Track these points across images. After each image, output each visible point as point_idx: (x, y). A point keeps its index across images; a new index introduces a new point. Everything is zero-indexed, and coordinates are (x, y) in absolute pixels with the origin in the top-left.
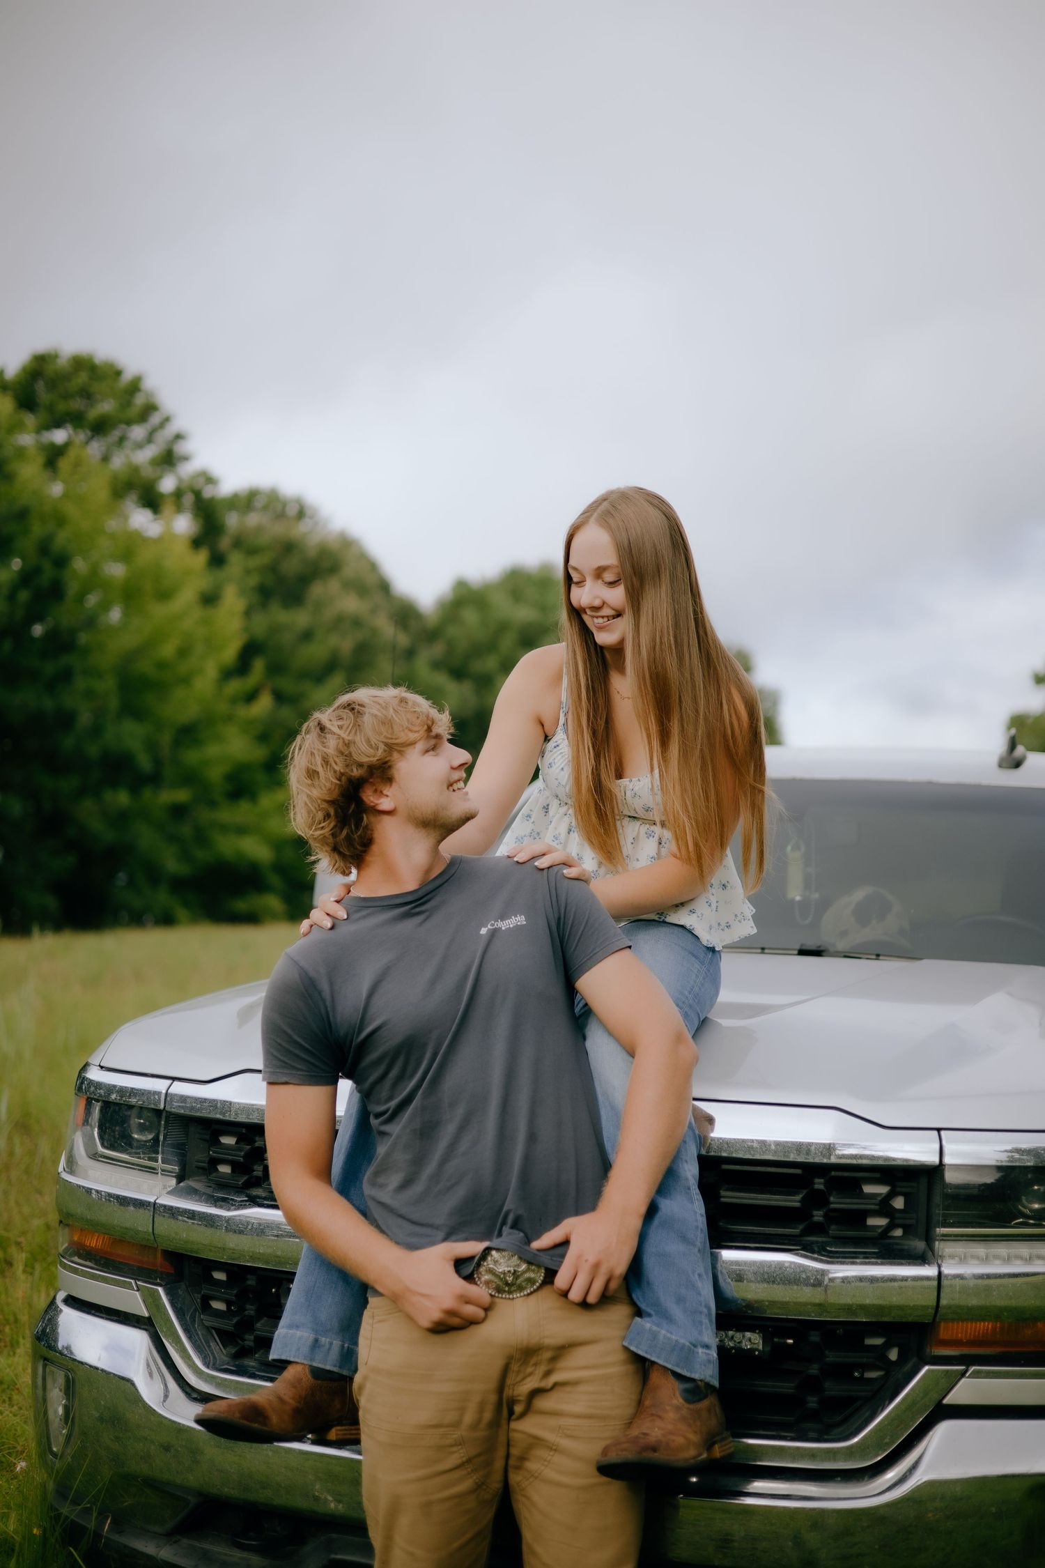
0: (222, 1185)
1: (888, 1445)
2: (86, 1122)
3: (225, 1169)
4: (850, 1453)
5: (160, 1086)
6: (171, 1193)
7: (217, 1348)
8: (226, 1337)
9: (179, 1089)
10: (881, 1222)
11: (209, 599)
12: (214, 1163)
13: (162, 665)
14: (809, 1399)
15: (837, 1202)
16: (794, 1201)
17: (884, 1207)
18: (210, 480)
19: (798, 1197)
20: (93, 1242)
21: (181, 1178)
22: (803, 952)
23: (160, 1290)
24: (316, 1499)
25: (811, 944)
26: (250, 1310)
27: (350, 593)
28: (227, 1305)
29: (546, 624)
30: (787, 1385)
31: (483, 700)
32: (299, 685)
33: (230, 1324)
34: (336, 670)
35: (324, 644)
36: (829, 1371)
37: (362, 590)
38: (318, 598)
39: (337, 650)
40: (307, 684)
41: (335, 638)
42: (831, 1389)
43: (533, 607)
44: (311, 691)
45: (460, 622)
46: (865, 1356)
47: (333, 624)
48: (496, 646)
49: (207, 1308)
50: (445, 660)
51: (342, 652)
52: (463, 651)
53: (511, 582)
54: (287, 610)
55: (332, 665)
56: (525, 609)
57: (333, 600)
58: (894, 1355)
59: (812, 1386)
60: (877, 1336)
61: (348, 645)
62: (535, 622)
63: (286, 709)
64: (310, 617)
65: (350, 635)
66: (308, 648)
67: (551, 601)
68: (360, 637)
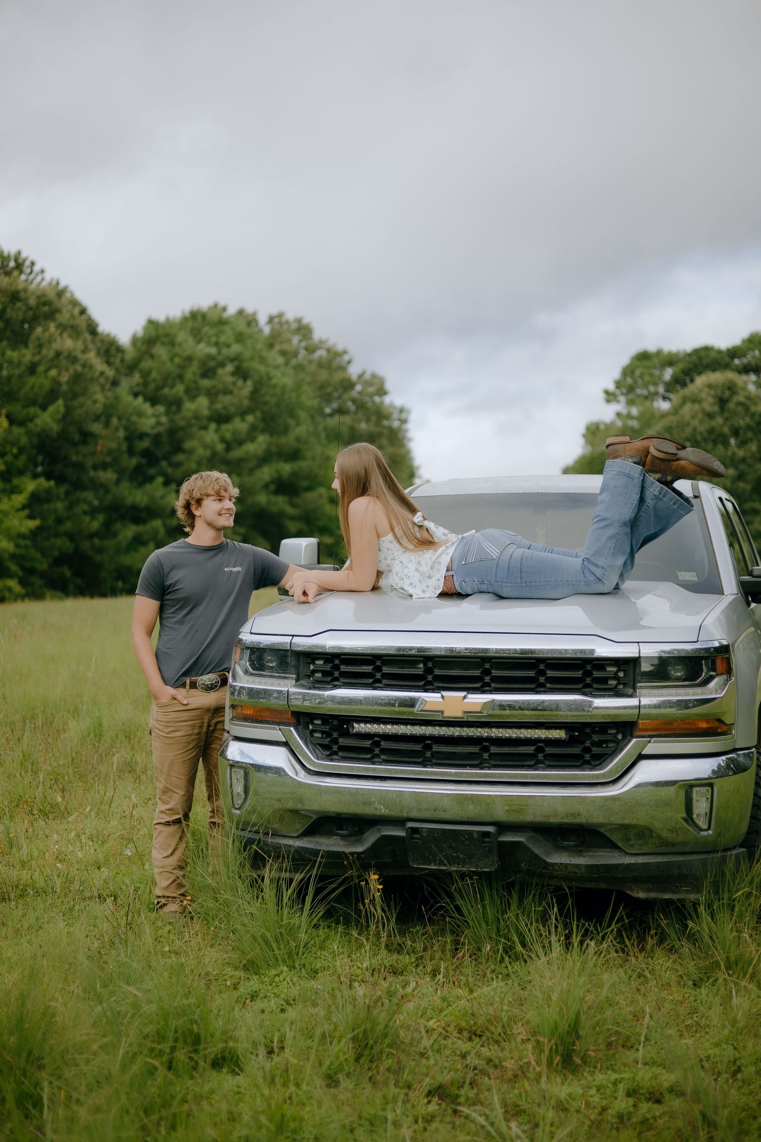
0: (318, 682)
1: (620, 771)
2: (242, 658)
3: (318, 675)
4: (604, 775)
5: (287, 639)
6: (293, 686)
7: (321, 752)
8: (325, 747)
9: (297, 640)
10: (614, 682)
12: (314, 672)
14: (586, 756)
15: (596, 674)
16: (579, 674)
17: (616, 677)
19: (581, 672)
20: (249, 712)
21: (297, 680)
23: (292, 729)
24: (376, 809)
26: (336, 735)
27: (65, 335)
28: (323, 732)
29: (220, 358)
30: (577, 750)
31: (173, 421)
32: (25, 411)
33: (327, 741)
34: (57, 399)
35: (46, 377)
36: (594, 744)
37: (75, 332)
38: (38, 339)
39: (56, 382)
40: (33, 410)
41: (53, 373)
42: (595, 750)
43: (209, 344)
44: (36, 416)
45: (152, 357)
46: (609, 738)
47: (52, 360)
48: (181, 377)
49: (312, 736)
50: (140, 389)
51: (59, 384)
52: (154, 380)
53: (190, 324)
54: (13, 350)
55: (52, 395)
56: (202, 346)
57: (51, 340)
58: (620, 737)
59: (587, 750)
60: (613, 728)
61: (65, 378)
62: (211, 357)
63: (17, 431)
64: (34, 355)
65: (67, 369)
66: (32, 380)
67: (223, 339)
68: (75, 370)
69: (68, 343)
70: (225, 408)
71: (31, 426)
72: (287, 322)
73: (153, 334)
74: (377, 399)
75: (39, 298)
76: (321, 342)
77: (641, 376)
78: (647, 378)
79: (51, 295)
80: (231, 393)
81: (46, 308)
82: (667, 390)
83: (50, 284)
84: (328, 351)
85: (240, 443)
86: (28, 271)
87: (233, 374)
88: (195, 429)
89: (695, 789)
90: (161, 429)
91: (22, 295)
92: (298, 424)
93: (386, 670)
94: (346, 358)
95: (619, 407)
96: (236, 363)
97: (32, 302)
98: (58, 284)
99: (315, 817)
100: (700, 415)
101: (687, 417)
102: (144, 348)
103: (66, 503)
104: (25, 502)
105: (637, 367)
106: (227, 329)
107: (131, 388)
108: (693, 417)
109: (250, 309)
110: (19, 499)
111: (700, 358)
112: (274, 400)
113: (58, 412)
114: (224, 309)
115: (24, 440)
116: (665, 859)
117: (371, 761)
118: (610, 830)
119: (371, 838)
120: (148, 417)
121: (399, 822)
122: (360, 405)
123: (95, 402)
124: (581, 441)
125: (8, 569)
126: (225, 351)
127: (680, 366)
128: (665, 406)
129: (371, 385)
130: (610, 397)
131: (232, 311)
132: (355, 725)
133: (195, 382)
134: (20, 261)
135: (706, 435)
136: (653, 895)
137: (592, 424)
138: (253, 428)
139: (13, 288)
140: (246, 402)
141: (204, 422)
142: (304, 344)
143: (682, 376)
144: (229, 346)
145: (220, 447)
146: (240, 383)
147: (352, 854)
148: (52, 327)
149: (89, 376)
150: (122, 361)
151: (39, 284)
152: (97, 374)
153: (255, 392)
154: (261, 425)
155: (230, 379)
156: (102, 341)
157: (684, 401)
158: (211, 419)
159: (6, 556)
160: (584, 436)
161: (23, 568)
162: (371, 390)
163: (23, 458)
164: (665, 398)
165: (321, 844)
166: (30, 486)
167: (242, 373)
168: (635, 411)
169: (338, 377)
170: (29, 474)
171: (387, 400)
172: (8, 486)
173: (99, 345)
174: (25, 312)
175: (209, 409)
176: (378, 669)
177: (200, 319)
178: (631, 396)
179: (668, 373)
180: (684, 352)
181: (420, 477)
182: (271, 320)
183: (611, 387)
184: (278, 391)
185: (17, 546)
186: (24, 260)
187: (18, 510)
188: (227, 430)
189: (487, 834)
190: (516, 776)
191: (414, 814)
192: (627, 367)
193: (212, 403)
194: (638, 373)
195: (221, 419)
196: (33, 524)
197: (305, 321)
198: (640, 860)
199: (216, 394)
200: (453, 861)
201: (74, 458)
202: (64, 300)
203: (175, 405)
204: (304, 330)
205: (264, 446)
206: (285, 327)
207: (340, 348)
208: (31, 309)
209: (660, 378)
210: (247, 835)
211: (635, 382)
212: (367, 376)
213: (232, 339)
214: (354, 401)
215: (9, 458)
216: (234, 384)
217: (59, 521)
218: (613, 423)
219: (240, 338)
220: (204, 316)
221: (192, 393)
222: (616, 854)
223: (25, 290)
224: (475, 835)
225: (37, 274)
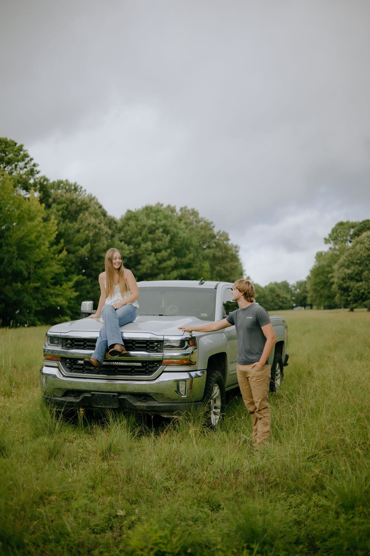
0: (68, 347)
1: (157, 376)
2: (47, 340)
3: (68, 345)
4: (152, 377)
5: (59, 334)
6: (61, 349)
7: (68, 370)
8: (69, 368)
9: (62, 334)
10: (157, 348)
11: (46, 220)
12: (67, 344)
13: (30, 242)
14: (147, 371)
15: (150, 345)
16: (145, 345)
17: (157, 346)
18: (46, 180)
20: (49, 357)
21: (62, 347)
22: (159, 315)
23: (60, 362)
24: (82, 387)
25: (161, 314)
26: (72, 364)
27: (92, 217)
28: (69, 364)
29: (157, 226)
30: (144, 370)
31: (137, 252)
32: (75, 248)
33: (69, 367)
34: (87, 243)
35: (84, 234)
36: (149, 367)
37: (96, 215)
38: (81, 218)
39: (88, 236)
40: (78, 247)
41: (87, 232)
42: (150, 370)
43: (153, 220)
44: (79, 250)
45: (129, 225)
46: (154, 365)
47: (87, 227)
48: (140, 234)
49: (66, 365)
50: (124, 238)
51: (89, 237)
52: (129, 235)
53: (145, 212)
54: (70, 223)
55: (86, 241)
56: (150, 221)
57: (86, 219)
58: (158, 365)
59: (147, 369)
60: (156, 363)
61: (91, 234)
62: (154, 225)
63: (71, 256)
64: (79, 225)
65: (92, 231)
66: (78, 235)
67: (158, 218)
68: (95, 231)
69: (93, 220)
70: (159, 246)
71: (77, 254)
72: (188, 210)
73: (129, 216)
74: (225, 242)
75: (82, 202)
76: (202, 218)
77: (340, 232)
78: (342, 233)
79: (87, 200)
80: (161, 240)
81: (85, 206)
82: (352, 238)
83: (88, 196)
84: (205, 222)
85: (165, 261)
86: (79, 190)
87: (162, 232)
88: (146, 255)
89: (180, 382)
90: (131, 255)
91: (75, 201)
92: (190, 253)
93: (87, 344)
94: (212, 225)
95: (331, 245)
96: (164, 228)
97: (79, 203)
98: (91, 196)
99: (65, 390)
100: (364, 249)
101: (358, 250)
102: (126, 222)
103: (91, 286)
104: (73, 285)
105: (339, 228)
106: (161, 214)
107: (119, 238)
108: (361, 250)
109: (173, 205)
110: (71, 284)
111: (365, 225)
112: (179, 243)
113: (88, 248)
114: (162, 205)
115: (74, 260)
116: (171, 404)
117: (83, 373)
118: (153, 395)
119: (81, 397)
120: (126, 250)
121: (89, 392)
122: (218, 245)
123: (104, 244)
124: (315, 260)
125: (66, 312)
126: (159, 223)
127: (357, 228)
128: (350, 245)
129: (223, 236)
130: (327, 241)
131: (165, 206)
132: (79, 361)
133: (146, 236)
134: (76, 186)
135: (366, 257)
136: (169, 416)
137: (319, 253)
138: (170, 254)
139: (71, 198)
140: (167, 244)
141: (150, 252)
142: (195, 219)
143: (357, 232)
144: (161, 221)
145: (156, 262)
146: (165, 236)
147: (76, 402)
148: (87, 213)
149: (101, 233)
150: (116, 227)
151: (84, 196)
152: (105, 233)
153: (171, 240)
154: (174, 253)
155: (161, 234)
156: (108, 219)
157: (357, 243)
158: (153, 251)
159: (65, 307)
160: (315, 257)
161: (72, 312)
162: (223, 238)
163: (74, 267)
164: (350, 242)
165: (67, 399)
166: (76, 278)
167: (166, 232)
168: (337, 247)
169: (208, 233)
170: (76, 274)
171: (230, 242)
172: (67, 278)
173: (107, 220)
174: (77, 207)
175: (152, 247)
176: (85, 343)
177: (149, 210)
178: (335, 241)
179: (352, 231)
180: (359, 222)
181: (246, 275)
182: (181, 209)
183: (327, 237)
184: (181, 239)
185: (69, 303)
186: (78, 186)
187: (70, 288)
188: (159, 255)
189: (114, 396)
190: (125, 377)
191: (93, 389)
192: (334, 228)
193: (153, 244)
194: (339, 231)
195: (157, 251)
196: (77, 294)
197: (196, 210)
198: (163, 405)
199: (155, 241)
200: (105, 404)
201: (95, 267)
202: (92, 202)
203: (138, 245)
204: (195, 213)
205: (175, 262)
206: (187, 212)
207: (210, 221)
208: (78, 206)
209: (348, 233)
210: (46, 396)
211: (338, 235)
212: (221, 233)
213: (162, 218)
214: (215, 243)
215: (67, 267)
216: (163, 236)
217: (88, 293)
218: (328, 252)
219: (166, 217)
220: (151, 208)
221: (145, 240)
222: (156, 402)
223: (76, 199)
224: (111, 396)
225: (83, 192)
